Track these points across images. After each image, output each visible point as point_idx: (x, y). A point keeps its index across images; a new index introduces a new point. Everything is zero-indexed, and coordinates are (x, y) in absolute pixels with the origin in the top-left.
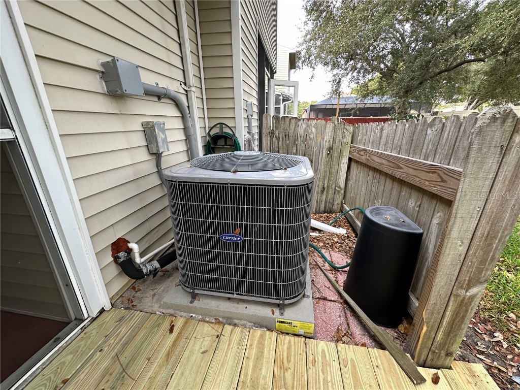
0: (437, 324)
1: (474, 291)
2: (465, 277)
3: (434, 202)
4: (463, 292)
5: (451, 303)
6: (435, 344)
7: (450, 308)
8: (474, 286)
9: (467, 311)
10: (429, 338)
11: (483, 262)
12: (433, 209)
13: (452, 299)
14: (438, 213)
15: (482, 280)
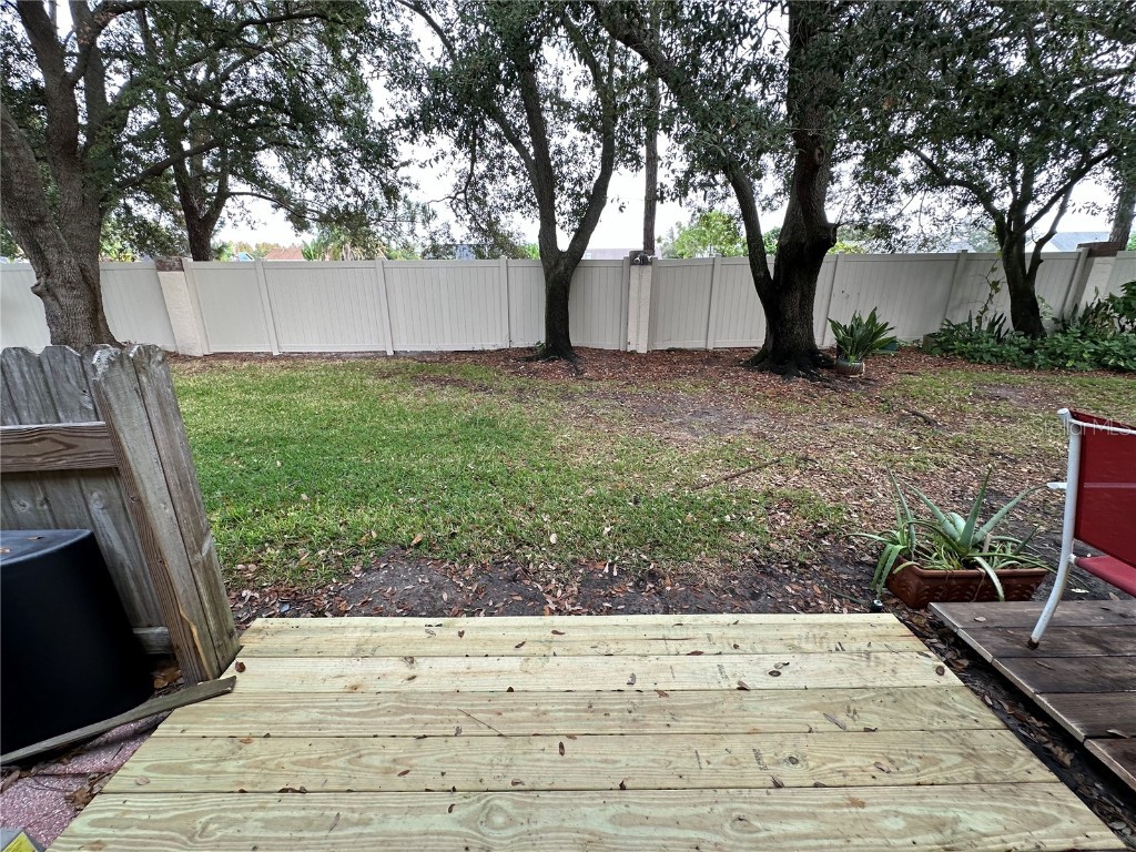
0: (201, 612)
1: (206, 547)
2: (190, 539)
3: (74, 482)
4: (198, 555)
5: (198, 578)
6: (214, 636)
7: (200, 584)
8: (203, 541)
9: (214, 573)
10: (205, 636)
11: (193, 513)
12: (79, 493)
13: (195, 571)
14: (92, 494)
15: (204, 531)
